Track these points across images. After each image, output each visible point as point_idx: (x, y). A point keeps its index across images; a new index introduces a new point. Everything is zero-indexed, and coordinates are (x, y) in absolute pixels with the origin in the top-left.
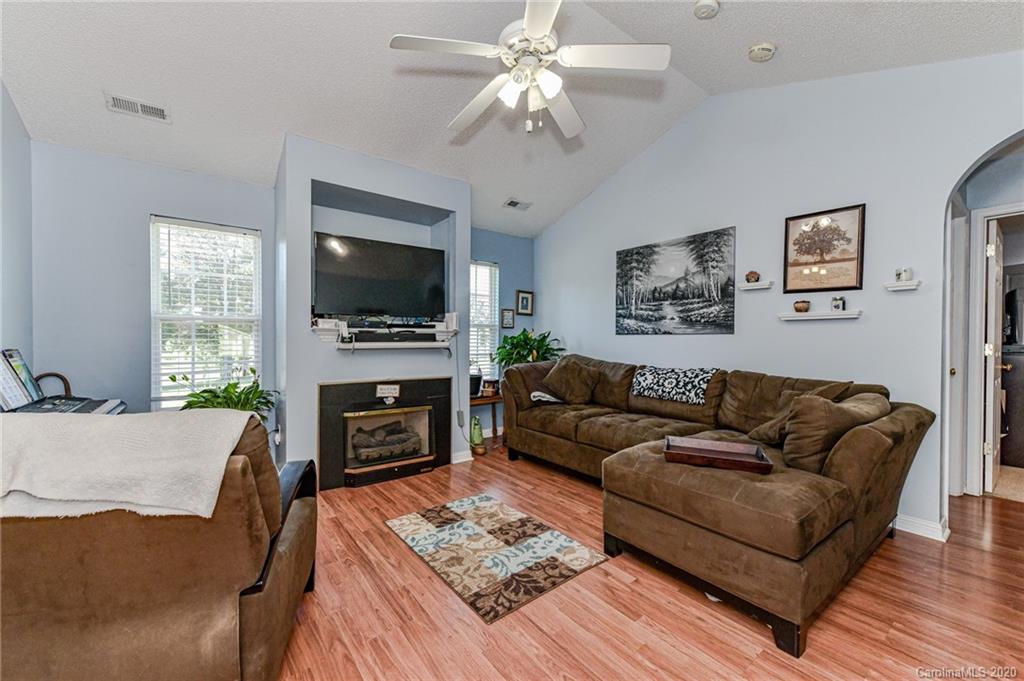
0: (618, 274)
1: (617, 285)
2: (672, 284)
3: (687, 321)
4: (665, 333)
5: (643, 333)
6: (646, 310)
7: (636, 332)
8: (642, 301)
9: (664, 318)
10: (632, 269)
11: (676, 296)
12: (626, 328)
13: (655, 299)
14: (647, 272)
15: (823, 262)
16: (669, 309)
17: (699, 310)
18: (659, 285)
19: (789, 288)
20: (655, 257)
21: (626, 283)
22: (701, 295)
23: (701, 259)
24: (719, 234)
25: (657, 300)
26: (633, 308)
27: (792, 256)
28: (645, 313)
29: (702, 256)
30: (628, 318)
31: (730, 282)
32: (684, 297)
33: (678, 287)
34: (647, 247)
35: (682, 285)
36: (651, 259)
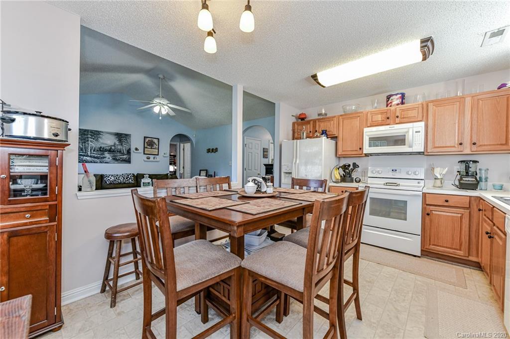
0: (79, 138)
1: (79, 142)
2: (108, 147)
3: (115, 159)
4: (106, 163)
5: (94, 162)
6: (96, 154)
7: (91, 162)
8: (94, 151)
9: (106, 158)
10: (88, 138)
11: (110, 151)
12: (85, 160)
13: (100, 151)
14: (97, 140)
15: (152, 148)
16: (107, 155)
17: (119, 156)
18: (102, 146)
19: (145, 153)
20: (101, 136)
21: (85, 143)
22: (120, 152)
23: (120, 141)
24: (127, 135)
25: (102, 151)
26: (89, 153)
27: (146, 146)
28: (96, 155)
29: (121, 140)
30: (86, 156)
31: (130, 149)
32: (113, 152)
33: (111, 148)
34: (96, 131)
35: (113, 148)
36: (98, 136)
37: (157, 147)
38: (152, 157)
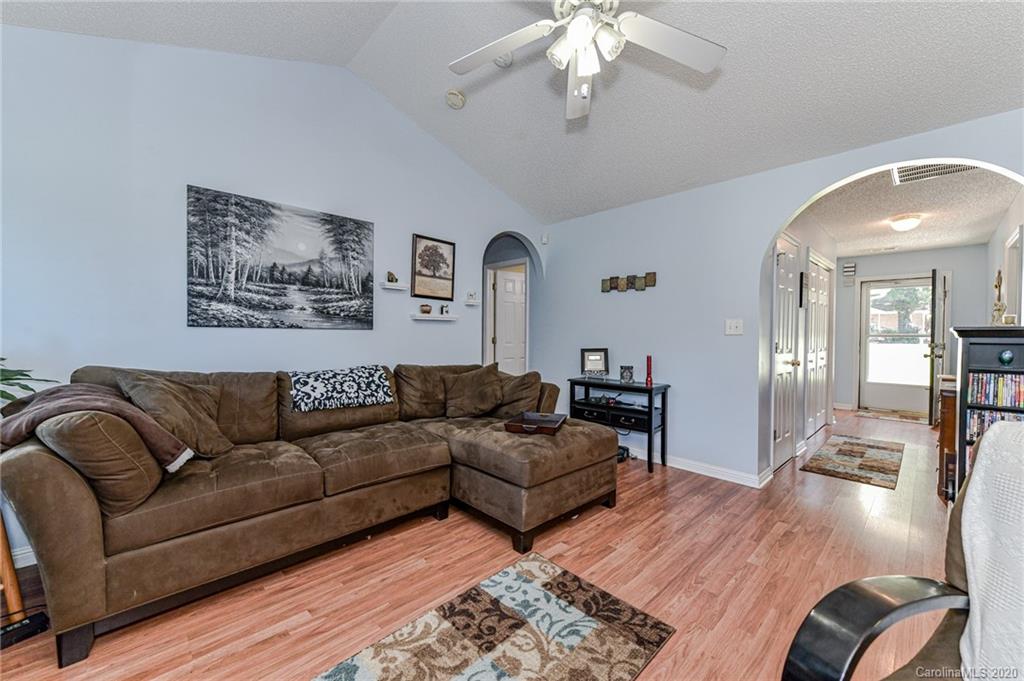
0: (191, 227)
1: (190, 244)
2: (301, 264)
3: (323, 313)
4: (292, 326)
5: (251, 325)
6: (258, 292)
7: (239, 324)
8: (250, 278)
9: (290, 307)
10: (226, 225)
11: (306, 281)
12: (215, 317)
13: (273, 280)
14: (259, 238)
15: (434, 276)
16: (295, 296)
17: (337, 302)
18: (280, 262)
19: (417, 292)
20: (273, 221)
21: (214, 245)
22: (340, 286)
23: (339, 244)
24: (360, 225)
25: (278, 282)
26: (231, 287)
27: (418, 267)
28: (257, 297)
29: (341, 242)
30: (220, 301)
31: (369, 278)
32: (318, 284)
33: (309, 270)
34: (259, 202)
35: (316, 269)
36: (266, 222)
37: (450, 271)
38: (435, 305)
